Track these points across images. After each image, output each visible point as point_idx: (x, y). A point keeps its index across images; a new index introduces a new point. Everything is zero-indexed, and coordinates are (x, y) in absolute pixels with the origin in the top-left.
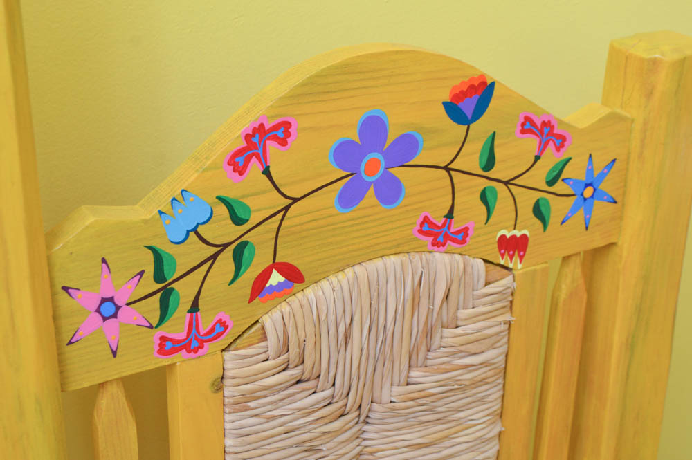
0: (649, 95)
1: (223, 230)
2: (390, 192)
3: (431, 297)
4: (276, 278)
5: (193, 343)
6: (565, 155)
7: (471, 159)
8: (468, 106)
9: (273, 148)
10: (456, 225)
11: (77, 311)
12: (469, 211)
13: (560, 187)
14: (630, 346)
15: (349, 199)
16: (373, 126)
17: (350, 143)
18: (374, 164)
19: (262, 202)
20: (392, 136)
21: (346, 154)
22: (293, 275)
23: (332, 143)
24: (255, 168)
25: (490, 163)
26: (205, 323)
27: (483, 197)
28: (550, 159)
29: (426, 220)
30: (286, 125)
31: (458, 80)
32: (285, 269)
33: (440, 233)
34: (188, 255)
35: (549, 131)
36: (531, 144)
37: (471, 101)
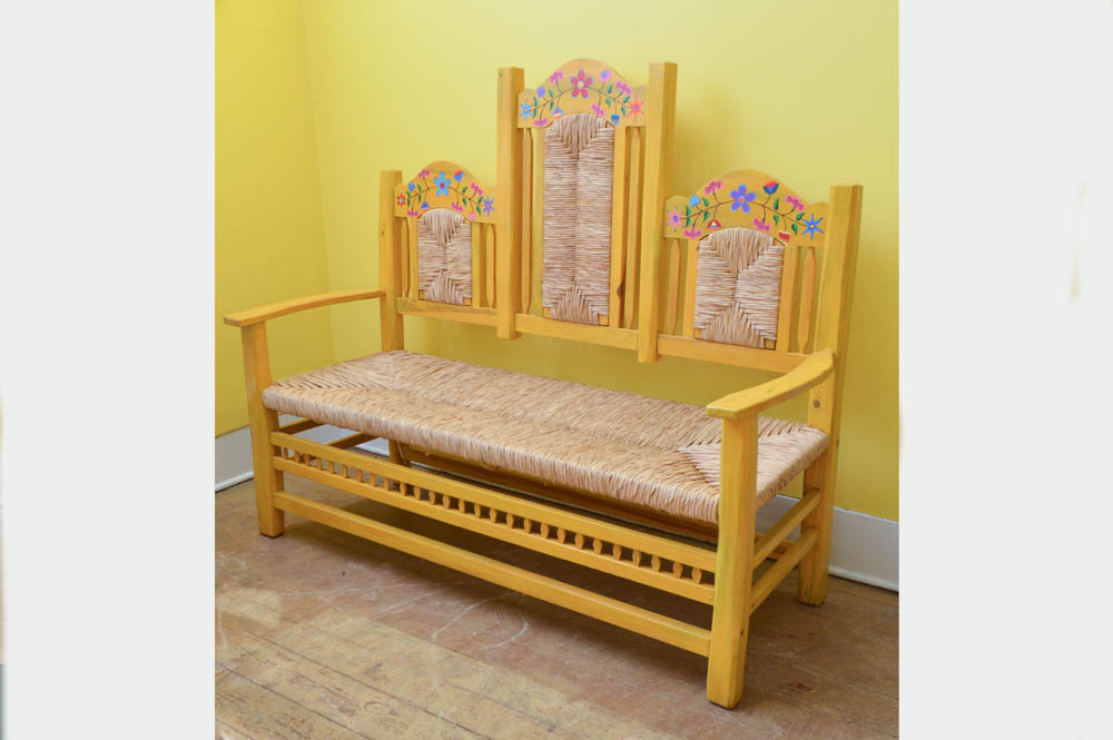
1: (702, 207)
2: (746, 208)
3: (754, 243)
4: (714, 224)
5: (692, 234)
6: (803, 211)
7: (771, 204)
8: (770, 189)
9: (716, 189)
10: (766, 224)
11: (669, 218)
12: (770, 221)
13: (800, 221)
15: (735, 206)
16: (742, 189)
17: (736, 192)
18: (741, 200)
19: (712, 202)
20: (748, 192)
21: (734, 194)
22: (719, 225)
23: (731, 190)
24: (711, 193)
25: (777, 208)
26: (696, 230)
27: (774, 217)
28: (797, 212)
29: (757, 220)
30: (720, 184)
31: (769, 181)
32: (716, 222)
33: (761, 225)
34: (694, 211)
35: (796, 203)
36: (791, 205)
37: (772, 188)
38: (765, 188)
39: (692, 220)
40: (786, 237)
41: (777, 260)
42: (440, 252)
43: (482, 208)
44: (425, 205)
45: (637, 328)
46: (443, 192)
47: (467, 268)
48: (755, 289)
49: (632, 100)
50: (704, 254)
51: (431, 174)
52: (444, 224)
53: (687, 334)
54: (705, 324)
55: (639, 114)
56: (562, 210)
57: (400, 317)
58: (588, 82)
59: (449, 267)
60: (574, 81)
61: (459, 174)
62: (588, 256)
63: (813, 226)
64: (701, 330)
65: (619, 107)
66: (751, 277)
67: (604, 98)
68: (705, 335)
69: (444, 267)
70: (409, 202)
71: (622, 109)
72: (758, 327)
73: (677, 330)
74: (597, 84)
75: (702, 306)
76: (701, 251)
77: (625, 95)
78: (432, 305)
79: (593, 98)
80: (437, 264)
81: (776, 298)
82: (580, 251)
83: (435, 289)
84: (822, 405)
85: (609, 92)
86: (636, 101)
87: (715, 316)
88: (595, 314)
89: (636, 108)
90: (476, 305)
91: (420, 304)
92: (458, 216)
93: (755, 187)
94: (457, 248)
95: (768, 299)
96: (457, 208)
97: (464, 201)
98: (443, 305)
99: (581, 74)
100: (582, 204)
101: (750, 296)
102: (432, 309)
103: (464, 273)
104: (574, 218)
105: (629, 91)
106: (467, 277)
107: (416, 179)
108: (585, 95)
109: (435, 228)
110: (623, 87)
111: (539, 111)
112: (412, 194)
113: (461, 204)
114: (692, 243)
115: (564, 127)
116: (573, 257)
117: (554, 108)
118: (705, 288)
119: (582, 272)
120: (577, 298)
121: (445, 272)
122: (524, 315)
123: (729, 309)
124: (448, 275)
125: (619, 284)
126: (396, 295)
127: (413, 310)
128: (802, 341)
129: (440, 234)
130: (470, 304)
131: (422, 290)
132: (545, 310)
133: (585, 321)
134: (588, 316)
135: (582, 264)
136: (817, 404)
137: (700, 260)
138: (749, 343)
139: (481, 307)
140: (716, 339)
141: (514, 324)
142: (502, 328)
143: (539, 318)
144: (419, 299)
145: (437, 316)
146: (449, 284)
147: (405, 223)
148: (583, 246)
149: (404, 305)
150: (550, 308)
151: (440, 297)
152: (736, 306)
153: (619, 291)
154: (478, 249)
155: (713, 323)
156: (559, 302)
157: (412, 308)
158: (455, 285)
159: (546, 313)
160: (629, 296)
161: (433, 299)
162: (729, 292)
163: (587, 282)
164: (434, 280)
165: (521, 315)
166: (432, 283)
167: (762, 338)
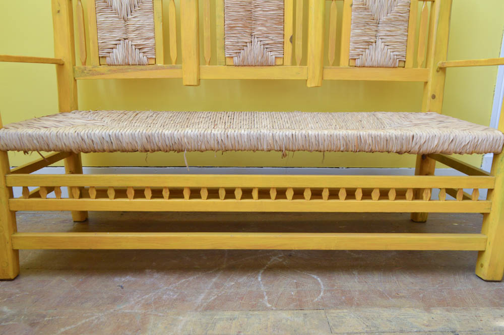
41: (406, 9)
42: (121, 24)
45: (306, 65)
47: (152, 35)
48: (393, 29)
50: (356, 8)
53: (344, 61)
54: (359, 55)
57: (75, 80)
59: (132, 35)
62: (265, 16)
64: (355, 59)
66: (389, 22)
68: (358, 62)
69: (125, 36)
72: (395, 53)
73: (337, 62)
75: (356, 43)
76: (353, 6)
78: (114, 68)
80: (118, 34)
81: (406, 33)
82: (259, 13)
83: (118, 54)
84: (437, 97)
87: (366, 49)
88: (274, 57)
90: (160, 63)
91: (101, 69)
94: (136, 20)
95: (402, 34)
98: (126, 67)
101: (389, 33)
102: (115, 71)
103: (148, 39)
106: (150, 42)
109: (116, 4)
116: (250, 18)
118: (358, 31)
119: (260, 28)
120: (257, 47)
121: (127, 41)
122: (207, 66)
123: (374, 44)
124: (130, 42)
125: (291, 35)
126: (75, 65)
127: (93, 75)
128: (421, 59)
129: (121, 10)
130: (154, 63)
131: (102, 57)
132: (228, 59)
133: (265, 64)
134: (267, 60)
135: (258, 23)
136: (434, 97)
137: (353, 13)
138: (389, 64)
139: (164, 64)
140: (366, 65)
141: (199, 73)
142: (189, 78)
143: (222, 67)
144: (100, 65)
145: (121, 76)
146: (132, 49)
147: (80, 4)
148: (259, 9)
149: (83, 72)
150: (232, 57)
151: (123, 60)
152: (379, 42)
153: (292, 40)
154: (161, 18)
155: (364, 53)
156: (242, 51)
157: (92, 73)
158: (140, 49)
159: (229, 62)
160: (299, 42)
161: (116, 64)
162: (374, 33)
163: (265, 35)
164: (116, 48)
165: (205, 67)
166: (114, 50)
167: (398, 60)
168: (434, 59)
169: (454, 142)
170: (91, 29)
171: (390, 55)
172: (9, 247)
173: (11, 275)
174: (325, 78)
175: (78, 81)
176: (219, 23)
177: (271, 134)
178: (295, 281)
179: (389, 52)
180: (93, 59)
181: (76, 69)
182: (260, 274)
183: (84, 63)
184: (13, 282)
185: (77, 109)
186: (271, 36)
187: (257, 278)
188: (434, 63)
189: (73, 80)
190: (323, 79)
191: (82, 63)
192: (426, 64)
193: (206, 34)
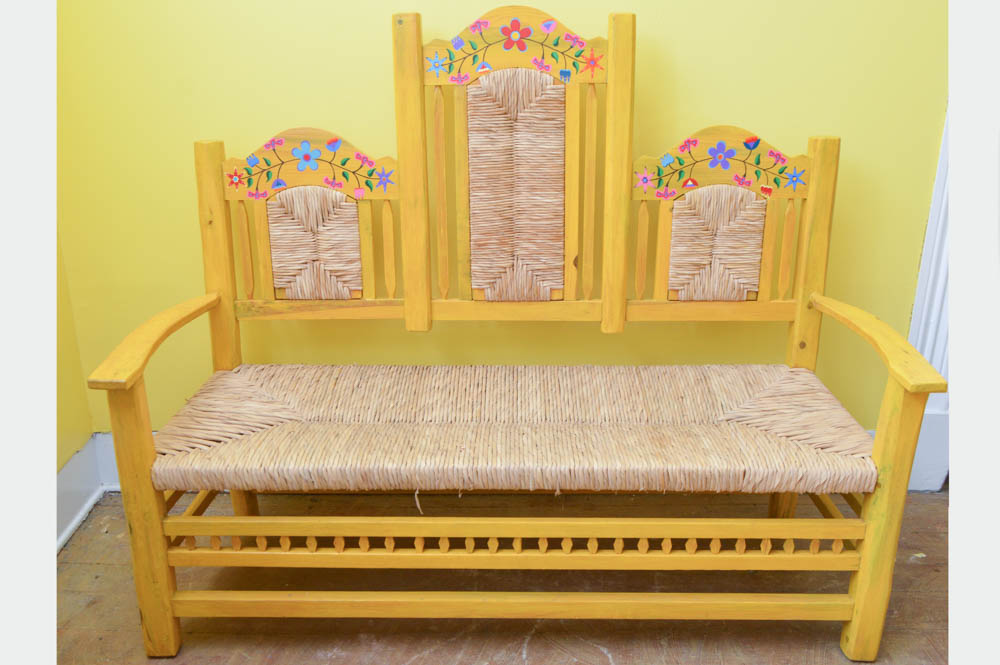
0: (815, 151)
1: (677, 166)
2: (725, 165)
3: (736, 199)
4: (690, 183)
5: (666, 195)
6: (786, 165)
7: (752, 160)
8: (751, 145)
9: (692, 146)
10: (747, 179)
11: (638, 180)
12: (751, 176)
13: (783, 175)
14: (811, 233)
15: (713, 164)
16: (721, 146)
17: (714, 149)
18: (720, 157)
19: (688, 161)
20: (727, 149)
21: (712, 152)
22: (695, 183)
23: (709, 148)
24: (686, 151)
25: (758, 163)
26: (670, 191)
27: (756, 173)
28: (780, 166)
29: (737, 176)
30: (696, 141)
31: (748, 137)
32: (693, 181)
33: (741, 181)
34: (667, 171)
35: (778, 157)
36: (773, 160)
37: (752, 143)
38: (746, 144)
39: (665, 180)
40: (768, 191)
41: (760, 214)
42: (309, 238)
43: (374, 182)
44: (278, 183)
45: (600, 298)
46: (307, 165)
47: (356, 255)
48: (738, 244)
49: (587, 54)
50: (680, 215)
51: (285, 144)
52: (315, 205)
53: (660, 294)
54: (683, 285)
55: (596, 69)
56: (497, 178)
57: (237, 321)
58: (526, 33)
59: (325, 256)
60: (506, 31)
61: (334, 143)
62: (533, 227)
63: (795, 179)
64: (678, 291)
65: (570, 62)
66: (732, 233)
67: (548, 52)
68: (682, 295)
69: (314, 257)
70: (249, 181)
71: (574, 64)
72: (741, 281)
73: (649, 292)
74: (538, 34)
75: (679, 267)
76: (675, 212)
77: (577, 48)
78: (298, 303)
79: (533, 51)
80: (305, 254)
81: (760, 251)
82: (523, 222)
83: (304, 284)
84: (808, 346)
85: (556, 45)
86: (592, 55)
87: (694, 275)
88: (548, 289)
89: (592, 63)
90: (370, 297)
91: (278, 305)
92: (336, 194)
93: (735, 143)
94: (334, 233)
96: (332, 183)
97: (344, 175)
98: (317, 302)
99: (516, 25)
100: (523, 170)
101: (732, 251)
102: (299, 309)
103: (351, 262)
104: (511, 186)
105: (582, 44)
106: (355, 267)
107: (260, 151)
108: (522, 47)
109: (299, 209)
110: (574, 40)
111: (456, 66)
112: (254, 170)
113: (340, 178)
114: (665, 204)
115: (498, 85)
116: (511, 230)
117: (479, 61)
118: (681, 249)
119: (525, 245)
120: (522, 274)
121: (317, 263)
122: (444, 301)
123: (708, 267)
124: (322, 266)
125: (577, 253)
126: (235, 298)
127: (265, 313)
128: (783, 288)
129: (307, 217)
130: (359, 296)
131: (280, 288)
132: (475, 292)
133: (534, 298)
134: (538, 292)
135: (524, 237)
136: (803, 345)
137: (675, 221)
138: (732, 297)
139: (376, 297)
140: (695, 298)
141: (431, 312)
142: (416, 320)
143: (467, 302)
144: (276, 299)
145: (308, 316)
146: (326, 276)
147: (243, 207)
148: (524, 216)
149: (249, 309)
150: (483, 289)
151: (312, 294)
152: (716, 263)
153: (576, 262)
154: (370, 231)
155: (692, 282)
156: (498, 281)
157: (264, 311)
158: (337, 277)
159: (477, 295)
160: (588, 265)
161: (301, 297)
162: (708, 250)
163: (535, 256)
164: (300, 275)
165: (440, 301)
166: (297, 277)
167: (746, 291)
168: (804, 289)
169: (803, 481)
170: (261, 248)
171: (733, 284)
172: (169, 615)
173: (173, 651)
174: (631, 319)
175: (241, 323)
176: (461, 236)
177: (539, 469)
178: (576, 660)
179: (731, 279)
180: (264, 292)
181: (239, 306)
182: (525, 645)
183: (251, 297)
184: (176, 659)
185: (240, 363)
186: (544, 259)
187: (521, 654)
188: (804, 296)
189: (234, 321)
190: (626, 319)
191: (248, 296)
192: (792, 294)
193: (442, 252)
